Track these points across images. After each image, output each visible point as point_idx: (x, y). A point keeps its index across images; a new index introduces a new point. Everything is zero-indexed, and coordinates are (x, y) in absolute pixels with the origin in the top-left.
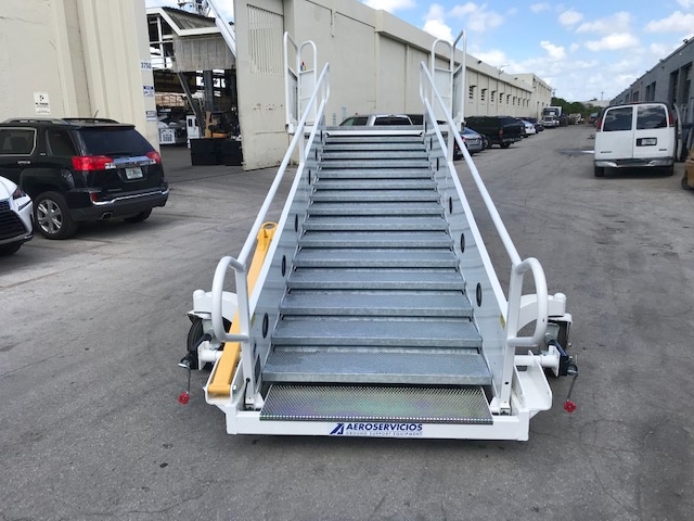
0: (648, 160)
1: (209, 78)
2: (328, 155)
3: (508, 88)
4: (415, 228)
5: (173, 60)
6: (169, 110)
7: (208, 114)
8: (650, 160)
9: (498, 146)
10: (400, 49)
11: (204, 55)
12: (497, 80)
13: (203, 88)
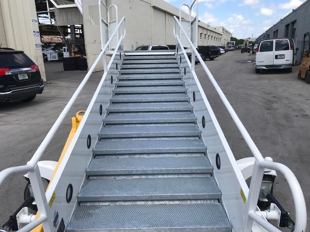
0: (280, 66)
1: (73, 29)
2: (125, 66)
3: (212, 33)
4: (173, 110)
5: (55, 20)
6: (55, 44)
7: (73, 46)
8: (282, 65)
9: (209, 59)
10: (163, 15)
11: (70, 17)
12: (207, 29)
13: (70, 33)
